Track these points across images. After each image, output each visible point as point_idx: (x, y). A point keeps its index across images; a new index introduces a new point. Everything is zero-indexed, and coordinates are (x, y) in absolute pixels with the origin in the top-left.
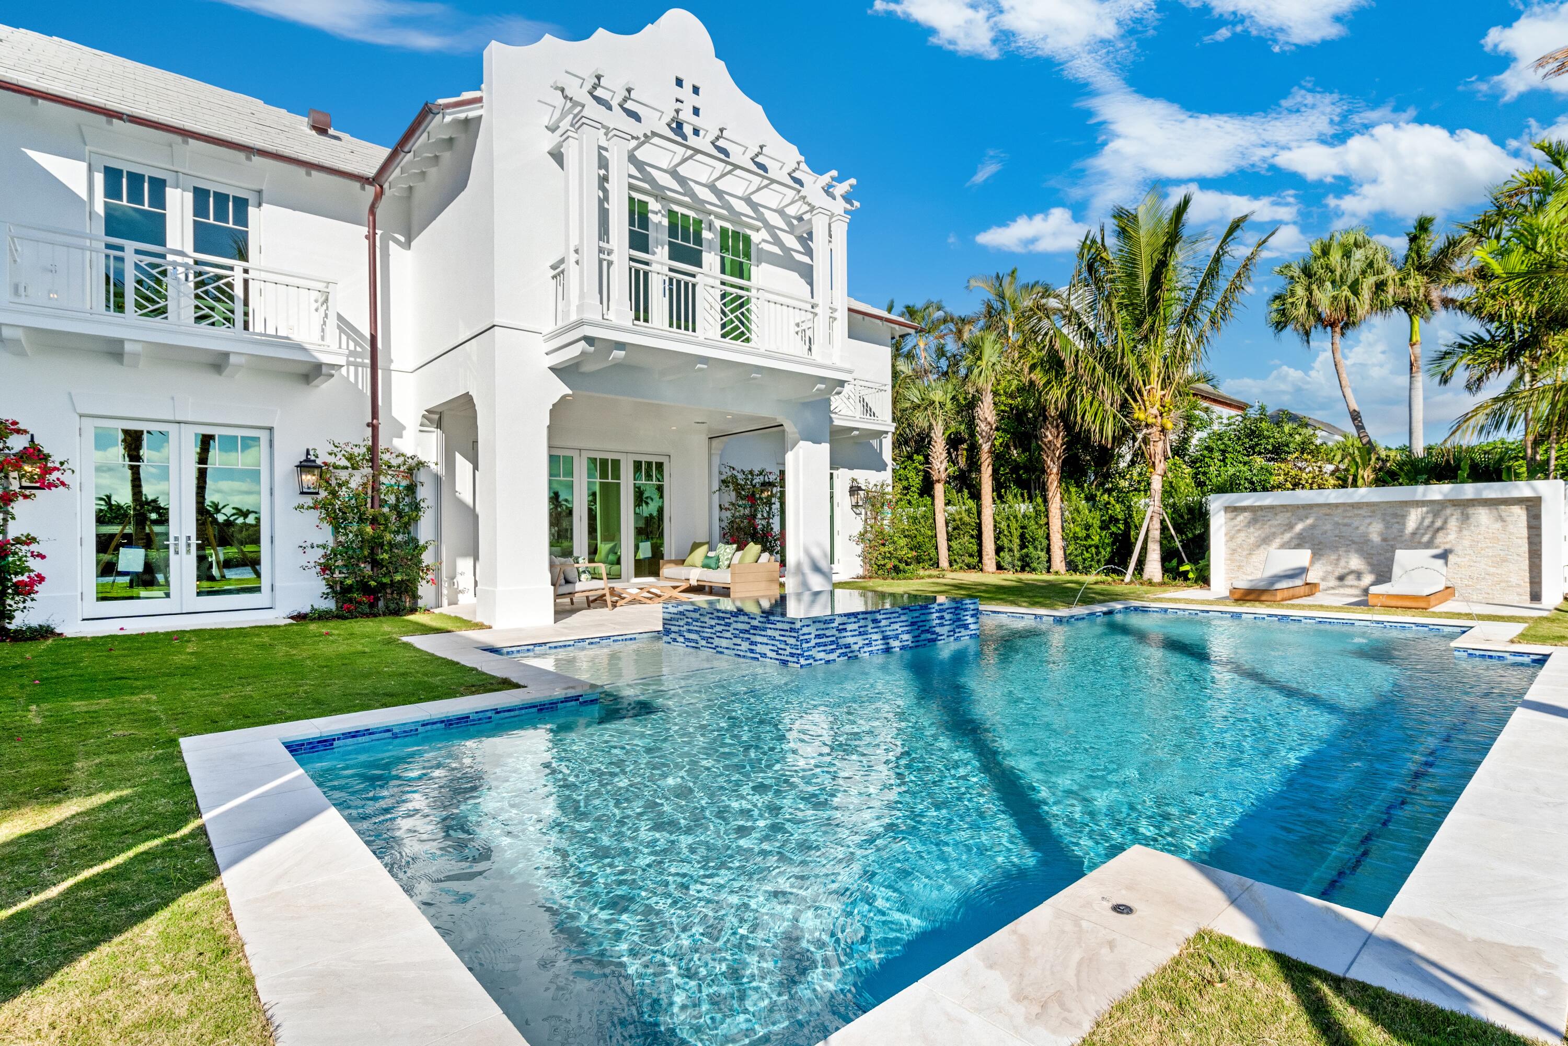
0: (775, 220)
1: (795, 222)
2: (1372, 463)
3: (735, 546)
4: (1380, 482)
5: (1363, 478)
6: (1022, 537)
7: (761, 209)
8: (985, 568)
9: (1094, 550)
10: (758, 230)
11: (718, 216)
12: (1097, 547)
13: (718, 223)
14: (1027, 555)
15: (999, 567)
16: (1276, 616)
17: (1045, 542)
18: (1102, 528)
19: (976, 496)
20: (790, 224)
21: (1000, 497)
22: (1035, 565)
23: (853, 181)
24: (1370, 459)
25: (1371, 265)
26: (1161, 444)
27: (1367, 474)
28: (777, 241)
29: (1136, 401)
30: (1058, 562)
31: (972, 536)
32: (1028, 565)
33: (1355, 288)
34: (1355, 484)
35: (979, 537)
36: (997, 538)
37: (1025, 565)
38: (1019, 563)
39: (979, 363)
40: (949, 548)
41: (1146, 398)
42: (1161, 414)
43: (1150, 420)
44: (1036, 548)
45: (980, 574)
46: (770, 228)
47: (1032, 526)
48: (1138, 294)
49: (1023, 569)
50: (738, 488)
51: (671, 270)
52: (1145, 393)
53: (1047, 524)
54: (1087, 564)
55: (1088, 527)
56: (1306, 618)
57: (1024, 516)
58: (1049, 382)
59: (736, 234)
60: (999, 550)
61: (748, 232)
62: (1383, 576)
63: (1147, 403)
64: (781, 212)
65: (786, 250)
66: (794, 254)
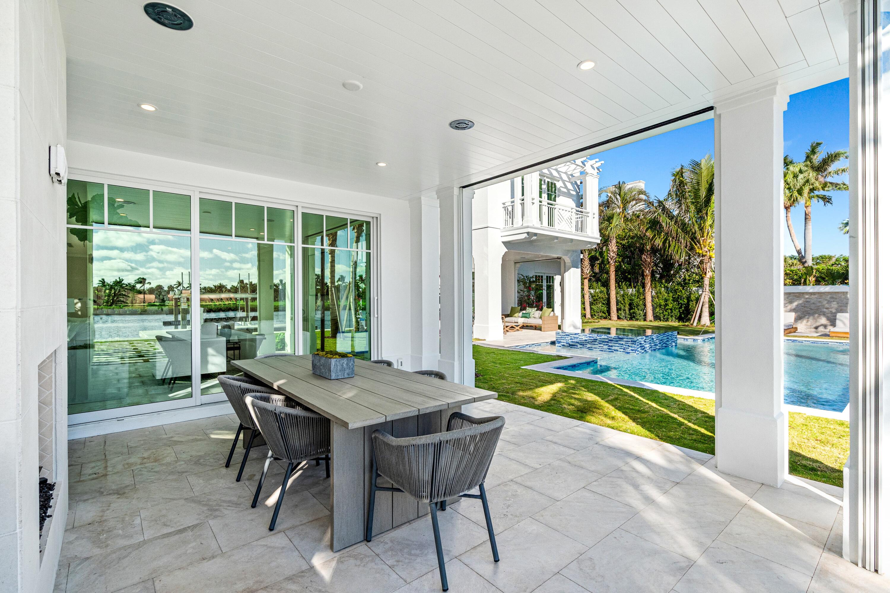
0: (565, 177)
1: (570, 177)
2: (814, 273)
3: (536, 309)
4: (818, 282)
5: (809, 280)
6: (630, 305)
7: (560, 173)
8: (612, 318)
9: (670, 311)
10: (558, 181)
11: (547, 177)
12: (671, 310)
13: (547, 180)
14: (634, 313)
15: (619, 318)
16: (791, 340)
17: (643, 307)
18: (674, 301)
19: (606, 285)
20: (569, 178)
21: (619, 286)
22: (638, 317)
23: (603, 162)
24: (813, 272)
25: (808, 181)
26: (709, 264)
27: (812, 279)
28: (566, 187)
29: (696, 245)
30: (650, 316)
31: (603, 304)
32: (634, 317)
33: (800, 192)
34: (805, 284)
35: (608, 304)
36: (617, 304)
37: (632, 317)
38: (629, 316)
39: (611, 225)
40: (591, 308)
41: (701, 243)
42: (709, 251)
43: (704, 253)
44: (638, 309)
45: (610, 321)
46: (564, 181)
47: (636, 300)
48: (700, 198)
49: (631, 319)
50: (525, 284)
51: (548, 204)
52: (701, 242)
53: (645, 298)
54: (666, 317)
55: (666, 300)
56: (805, 341)
57: (632, 294)
58: (655, 235)
59: (552, 183)
60: (618, 310)
61: (555, 182)
62: (834, 324)
63: (702, 246)
64: (566, 173)
65: (568, 190)
66: (570, 191)
